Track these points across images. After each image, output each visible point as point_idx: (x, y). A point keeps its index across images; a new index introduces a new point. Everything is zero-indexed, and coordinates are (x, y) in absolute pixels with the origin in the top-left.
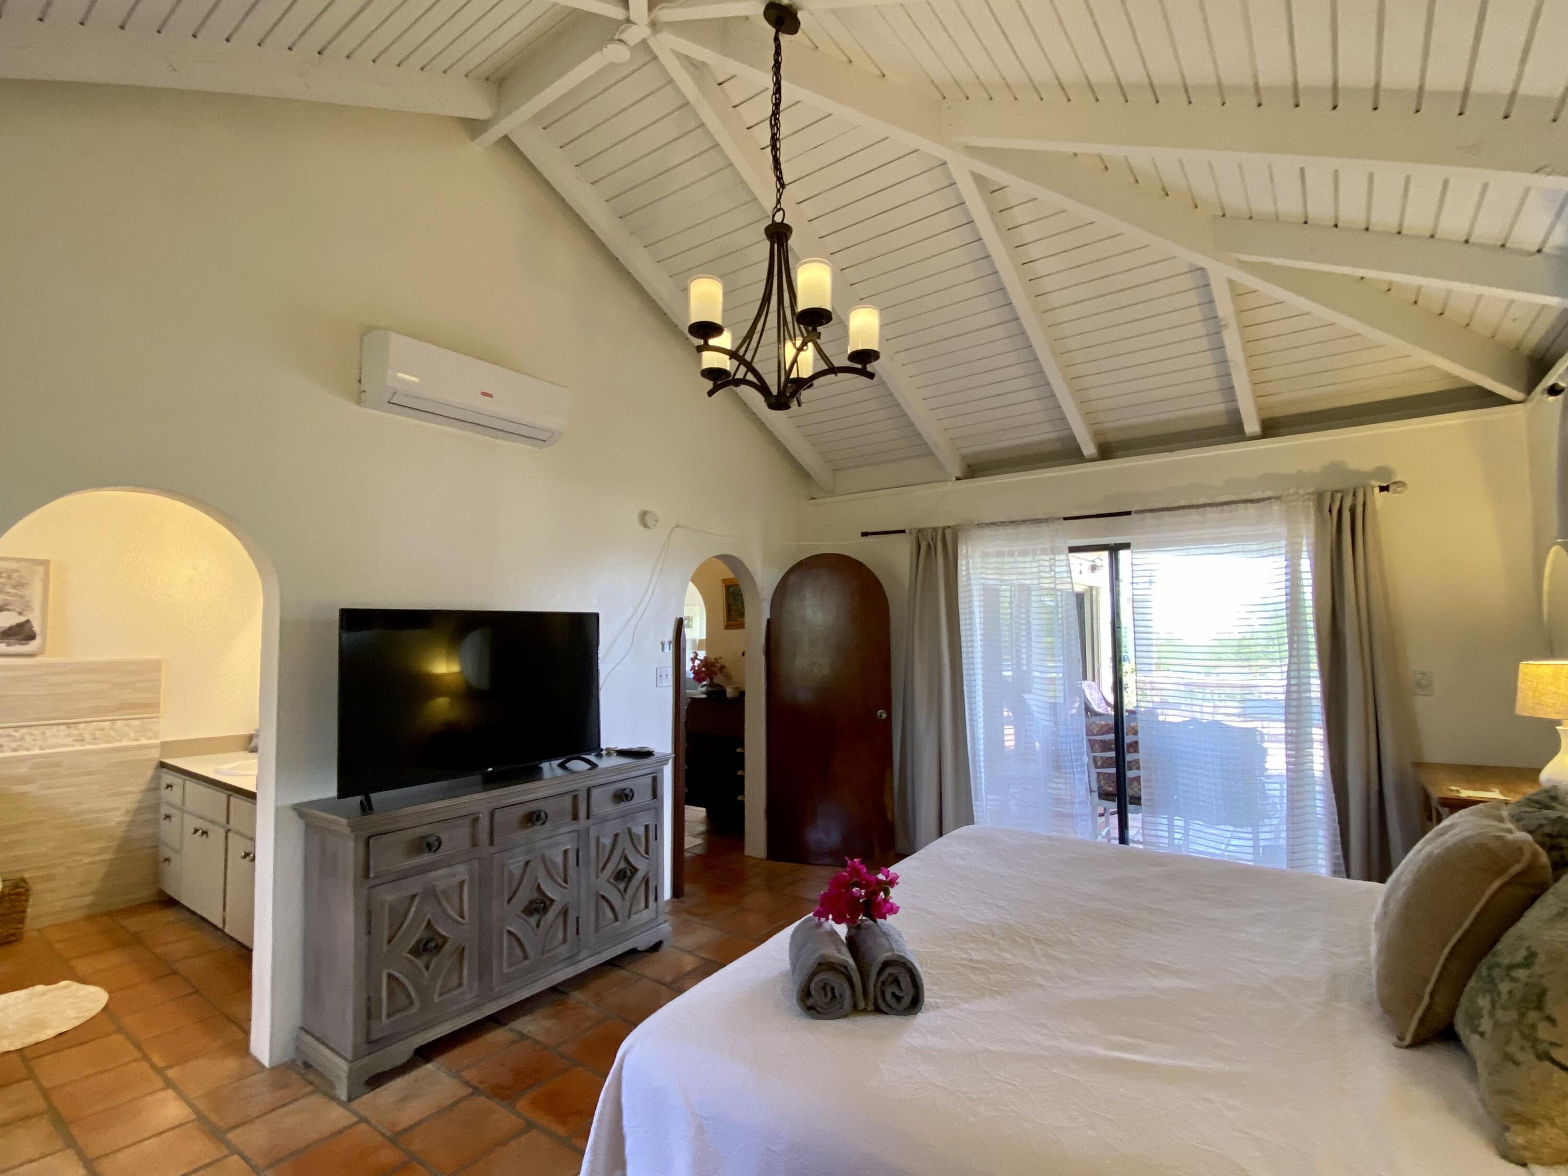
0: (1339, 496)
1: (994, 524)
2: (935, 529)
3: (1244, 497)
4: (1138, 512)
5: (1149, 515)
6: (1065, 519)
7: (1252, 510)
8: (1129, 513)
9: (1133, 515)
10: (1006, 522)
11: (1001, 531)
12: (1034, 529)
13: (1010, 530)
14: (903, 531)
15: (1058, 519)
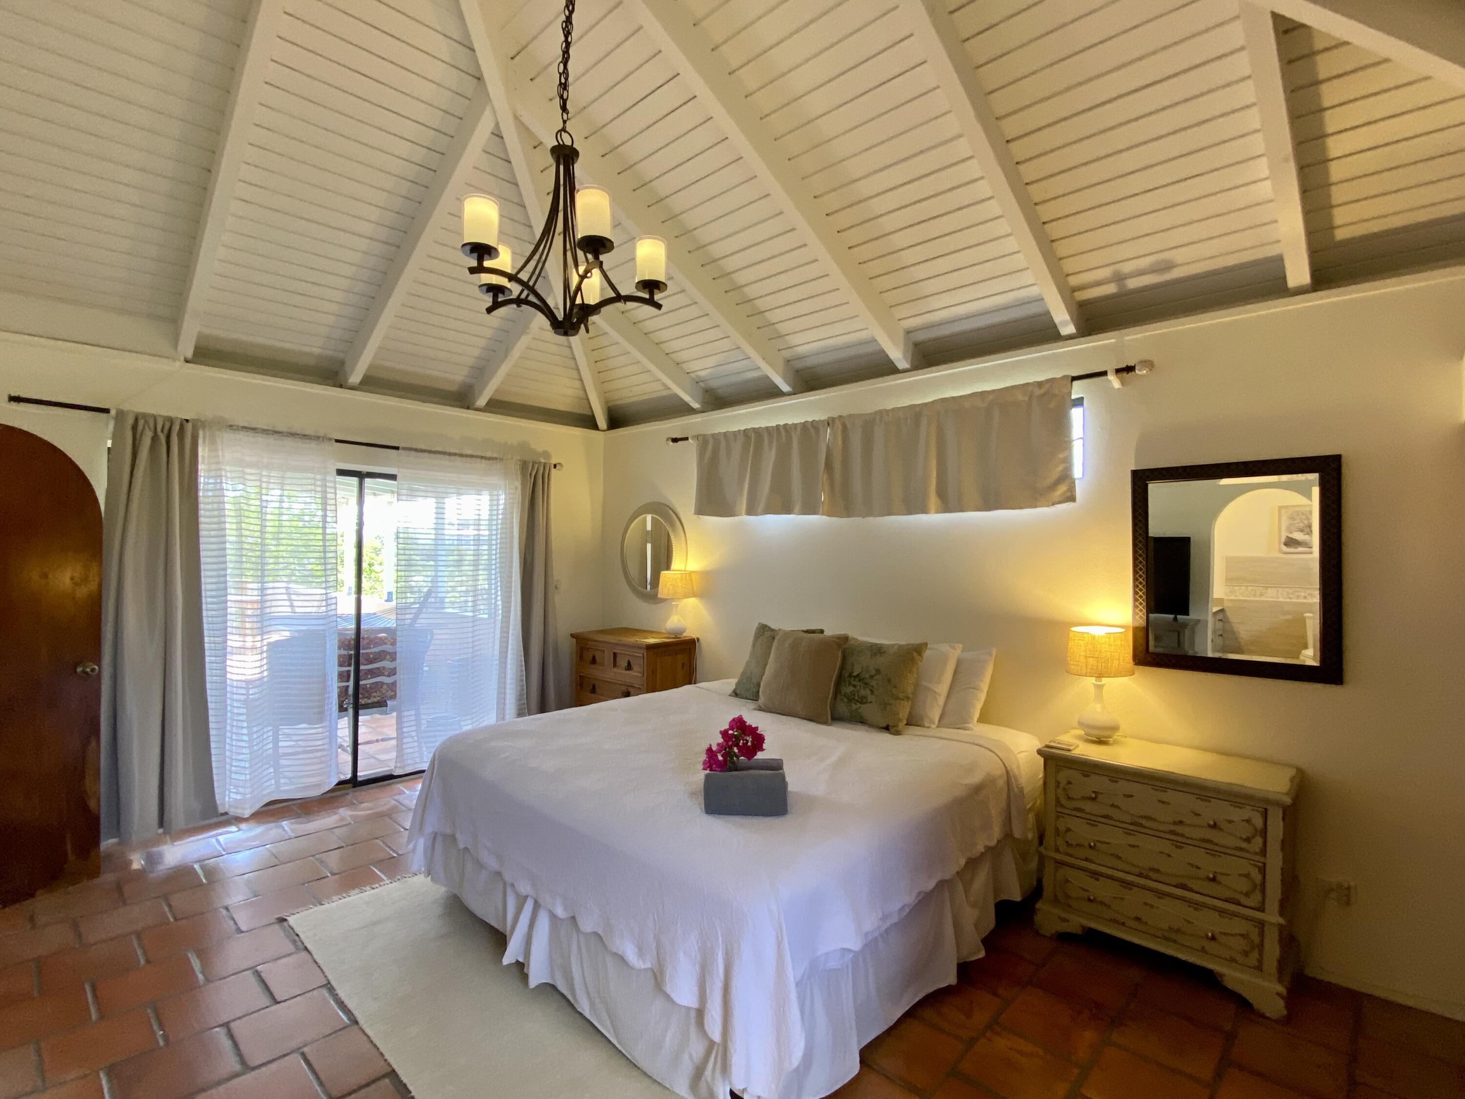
0: (536, 466)
1: (254, 429)
2: (171, 420)
3: (479, 453)
4: (405, 449)
5: (413, 453)
6: (337, 441)
7: (484, 464)
8: (397, 448)
9: (400, 451)
10: (268, 430)
11: (261, 439)
12: (299, 443)
13: (271, 440)
14: (106, 411)
15: (330, 439)
